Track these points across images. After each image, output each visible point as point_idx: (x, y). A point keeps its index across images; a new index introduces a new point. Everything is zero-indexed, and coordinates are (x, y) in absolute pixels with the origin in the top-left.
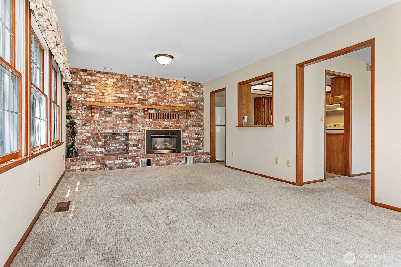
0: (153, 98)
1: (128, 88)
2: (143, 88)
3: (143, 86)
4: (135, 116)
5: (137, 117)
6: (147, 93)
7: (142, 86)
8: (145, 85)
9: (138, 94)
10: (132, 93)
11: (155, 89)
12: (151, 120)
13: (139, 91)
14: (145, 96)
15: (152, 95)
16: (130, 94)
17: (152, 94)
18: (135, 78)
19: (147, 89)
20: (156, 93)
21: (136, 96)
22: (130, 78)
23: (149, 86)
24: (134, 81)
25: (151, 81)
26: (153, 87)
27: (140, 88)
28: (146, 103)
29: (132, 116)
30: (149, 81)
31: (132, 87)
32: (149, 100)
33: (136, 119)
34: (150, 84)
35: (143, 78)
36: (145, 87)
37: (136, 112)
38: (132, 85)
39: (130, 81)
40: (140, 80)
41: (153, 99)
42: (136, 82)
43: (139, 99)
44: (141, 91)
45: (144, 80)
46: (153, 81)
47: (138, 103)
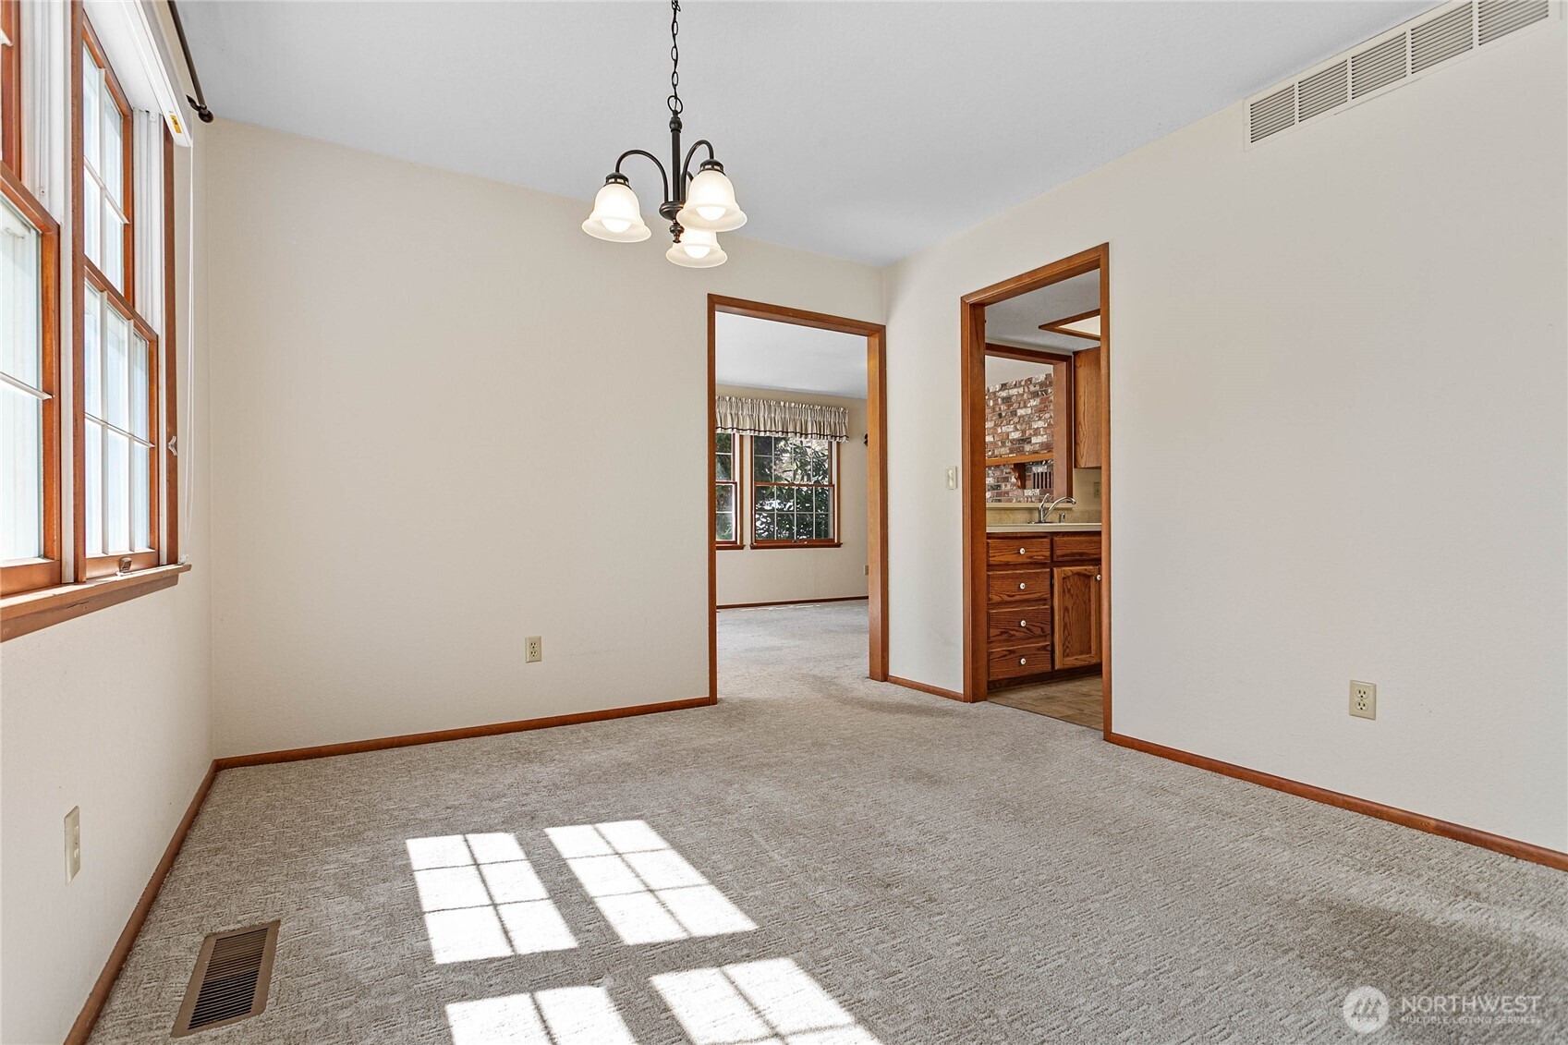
0: (1042, 433)
1: (992, 420)
2: (1020, 412)
3: (1022, 405)
4: (1006, 486)
5: (1009, 487)
6: (1027, 421)
7: (1019, 408)
8: (1025, 403)
9: (1011, 428)
10: (999, 431)
11: (1045, 406)
12: (1037, 491)
13: (1012, 422)
14: (1024, 432)
15: (1041, 424)
16: (996, 433)
17: (1040, 422)
18: (1005, 389)
19: (1029, 411)
20: (1047, 416)
21: (1008, 434)
22: (994, 393)
23: (1033, 403)
24: (1003, 399)
25: (1038, 388)
26: (1040, 403)
27: (1014, 413)
28: (1028, 448)
29: (999, 486)
30: (1032, 388)
31: (1000, 415)
32: (1034, 440)
33: (1007, 493)
34: (1035, 395)
35: (1020, 386)
36: (1025, 407)
37: (1006, 475)
38: (1000, 408)
39: (996, 403)
40: (1014, 392)
41: (1042, 435)
42: (1007, 400)
43: (1012, 441)
44: (1016, 420)
45: (1021, 390)
46: (1041, 384)
47: (1011, 452)
